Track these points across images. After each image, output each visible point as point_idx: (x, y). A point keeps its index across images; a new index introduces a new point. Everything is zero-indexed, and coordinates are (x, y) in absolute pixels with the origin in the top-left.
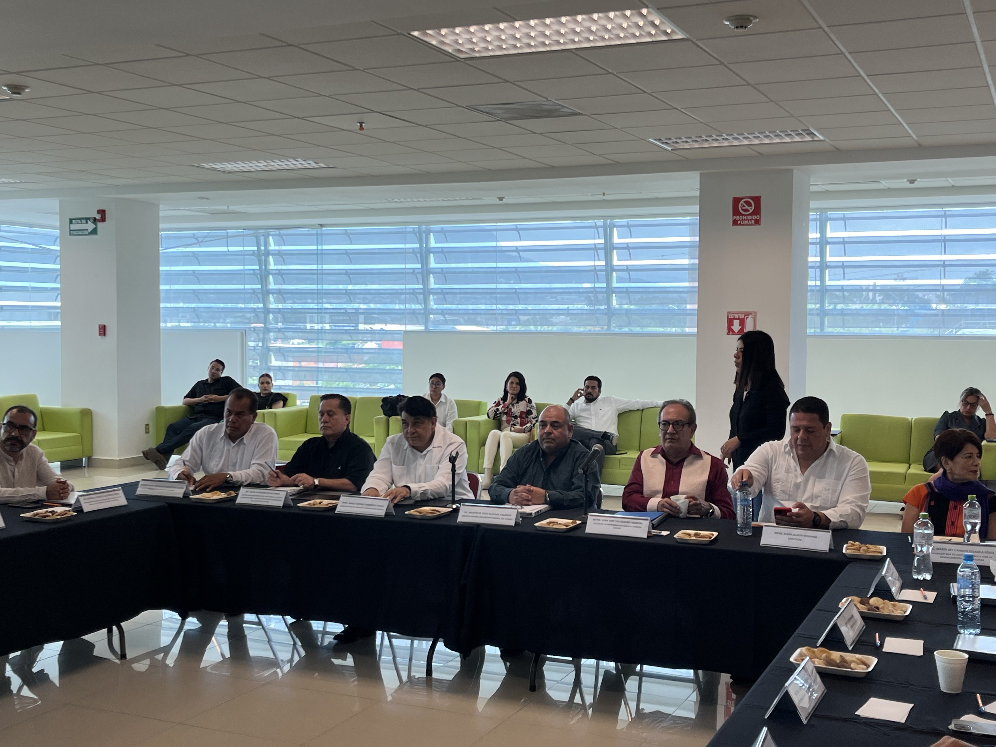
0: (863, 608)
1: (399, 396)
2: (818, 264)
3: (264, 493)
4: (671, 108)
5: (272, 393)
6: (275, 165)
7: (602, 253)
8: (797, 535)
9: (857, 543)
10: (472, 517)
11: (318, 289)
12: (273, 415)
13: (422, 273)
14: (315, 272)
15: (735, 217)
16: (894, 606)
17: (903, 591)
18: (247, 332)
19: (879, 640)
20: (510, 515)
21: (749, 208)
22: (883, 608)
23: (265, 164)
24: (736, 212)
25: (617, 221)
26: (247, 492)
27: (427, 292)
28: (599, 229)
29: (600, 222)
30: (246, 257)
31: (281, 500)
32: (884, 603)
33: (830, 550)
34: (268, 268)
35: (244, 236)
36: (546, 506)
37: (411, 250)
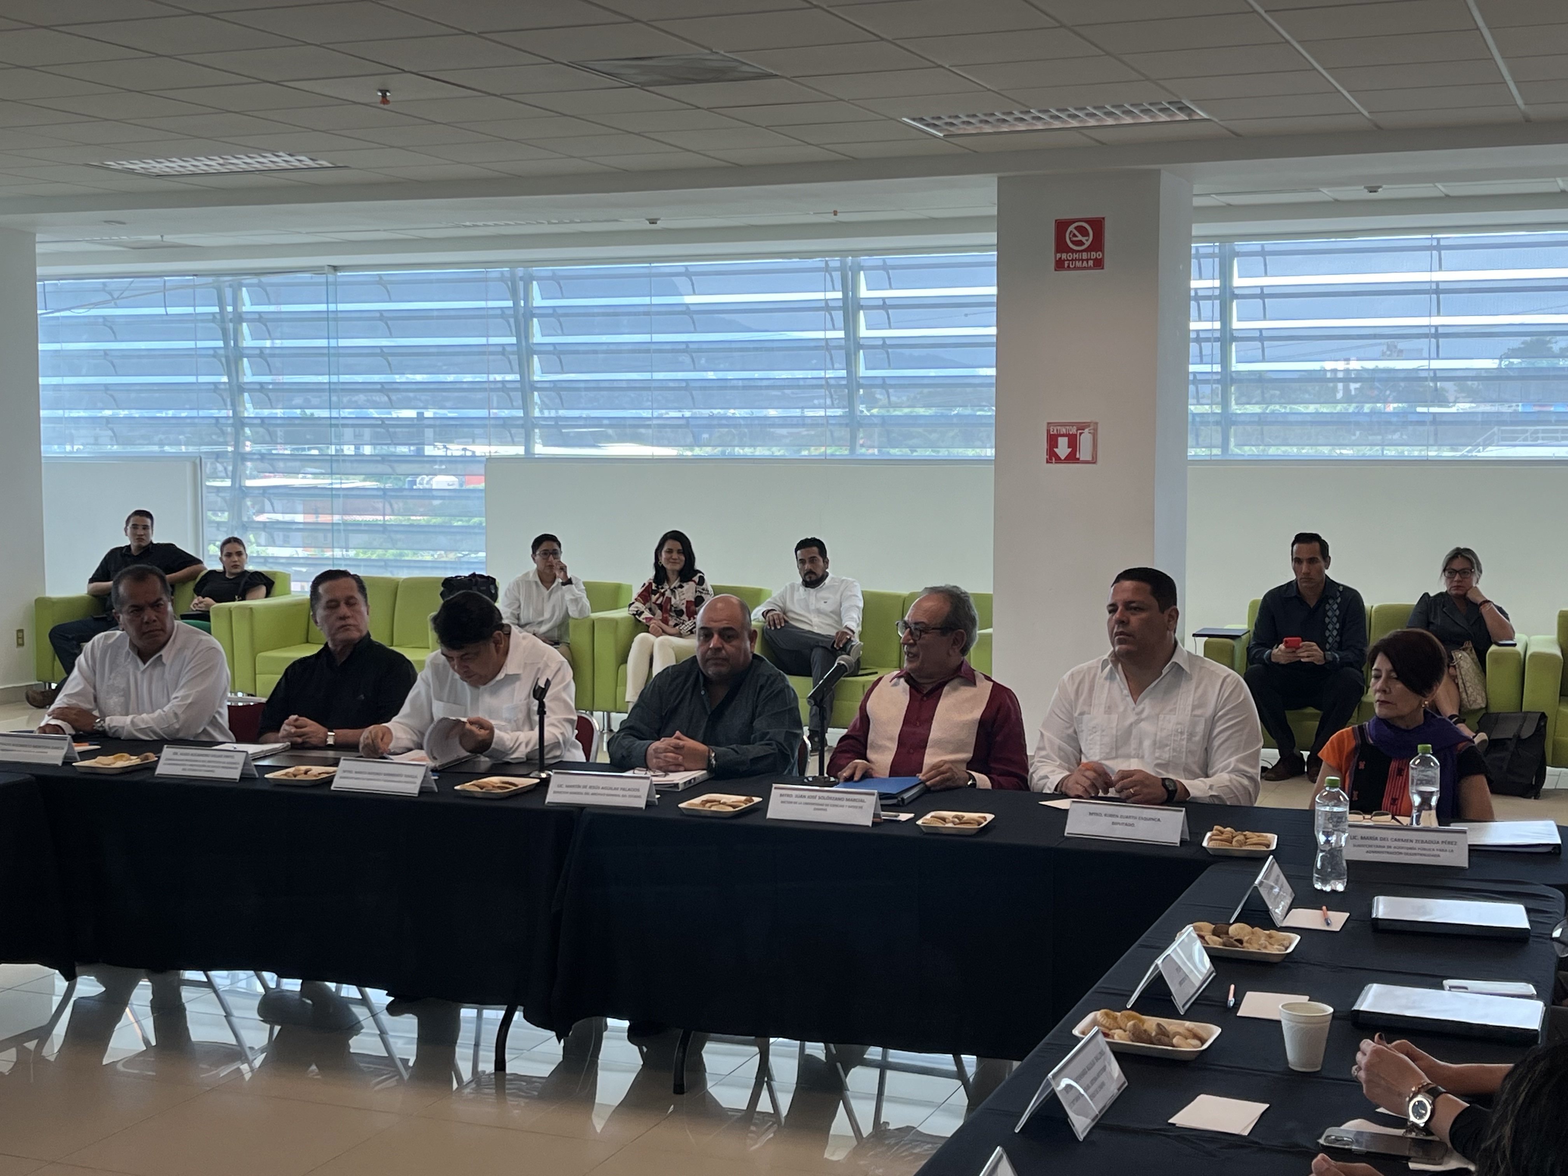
0: (1215, 942)
1: (474, 575)
2: (1218, 335)
3: (207, 755)
4: (932, 65)
5: (246, 572)
6: (240, 162)
7: (839, 316)
8: (1127, 817)
9: (1229, 829)
10: (571, 793)
11: (330, 383)
12: (248, 611)
13: (519, 353)
14: (326, 351)
15: (1059, 255)
16: (1270, 937)
17: (1293, 910)
18: (203, 460)
19: (1234, 996)
20: (638, 790)
21: (1084, 239)
22: (1249, 942)
23: (221, 161)
24: (1061, 246)
25: (865, 260)
26: (176, 754)
27: (527, 387)
28: (834, 274)
29: (835, 262)
30: (200, 325)
31: (236, 768)
32: (1253, 933)
33: (1182, 842)
34: (240, 345)
35: (194, 287)
36: (704, 772)
37: (499, 312)
